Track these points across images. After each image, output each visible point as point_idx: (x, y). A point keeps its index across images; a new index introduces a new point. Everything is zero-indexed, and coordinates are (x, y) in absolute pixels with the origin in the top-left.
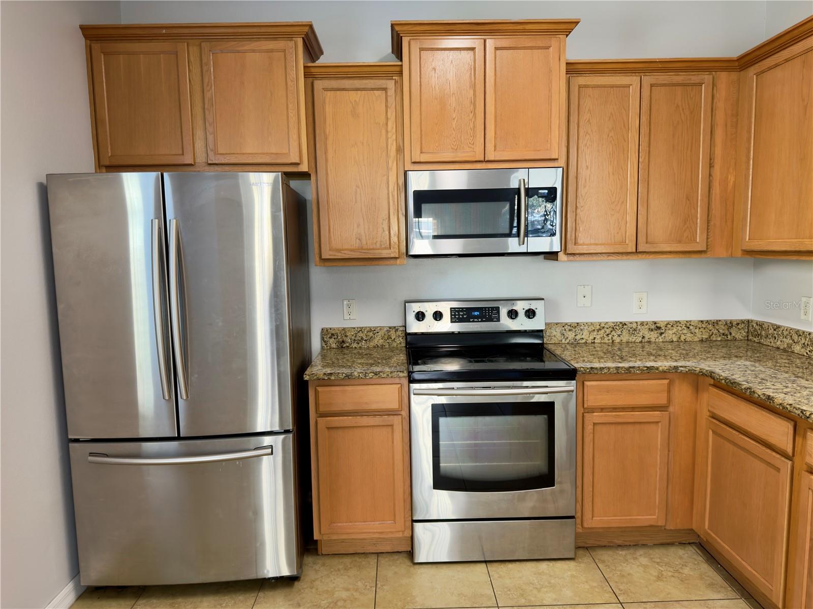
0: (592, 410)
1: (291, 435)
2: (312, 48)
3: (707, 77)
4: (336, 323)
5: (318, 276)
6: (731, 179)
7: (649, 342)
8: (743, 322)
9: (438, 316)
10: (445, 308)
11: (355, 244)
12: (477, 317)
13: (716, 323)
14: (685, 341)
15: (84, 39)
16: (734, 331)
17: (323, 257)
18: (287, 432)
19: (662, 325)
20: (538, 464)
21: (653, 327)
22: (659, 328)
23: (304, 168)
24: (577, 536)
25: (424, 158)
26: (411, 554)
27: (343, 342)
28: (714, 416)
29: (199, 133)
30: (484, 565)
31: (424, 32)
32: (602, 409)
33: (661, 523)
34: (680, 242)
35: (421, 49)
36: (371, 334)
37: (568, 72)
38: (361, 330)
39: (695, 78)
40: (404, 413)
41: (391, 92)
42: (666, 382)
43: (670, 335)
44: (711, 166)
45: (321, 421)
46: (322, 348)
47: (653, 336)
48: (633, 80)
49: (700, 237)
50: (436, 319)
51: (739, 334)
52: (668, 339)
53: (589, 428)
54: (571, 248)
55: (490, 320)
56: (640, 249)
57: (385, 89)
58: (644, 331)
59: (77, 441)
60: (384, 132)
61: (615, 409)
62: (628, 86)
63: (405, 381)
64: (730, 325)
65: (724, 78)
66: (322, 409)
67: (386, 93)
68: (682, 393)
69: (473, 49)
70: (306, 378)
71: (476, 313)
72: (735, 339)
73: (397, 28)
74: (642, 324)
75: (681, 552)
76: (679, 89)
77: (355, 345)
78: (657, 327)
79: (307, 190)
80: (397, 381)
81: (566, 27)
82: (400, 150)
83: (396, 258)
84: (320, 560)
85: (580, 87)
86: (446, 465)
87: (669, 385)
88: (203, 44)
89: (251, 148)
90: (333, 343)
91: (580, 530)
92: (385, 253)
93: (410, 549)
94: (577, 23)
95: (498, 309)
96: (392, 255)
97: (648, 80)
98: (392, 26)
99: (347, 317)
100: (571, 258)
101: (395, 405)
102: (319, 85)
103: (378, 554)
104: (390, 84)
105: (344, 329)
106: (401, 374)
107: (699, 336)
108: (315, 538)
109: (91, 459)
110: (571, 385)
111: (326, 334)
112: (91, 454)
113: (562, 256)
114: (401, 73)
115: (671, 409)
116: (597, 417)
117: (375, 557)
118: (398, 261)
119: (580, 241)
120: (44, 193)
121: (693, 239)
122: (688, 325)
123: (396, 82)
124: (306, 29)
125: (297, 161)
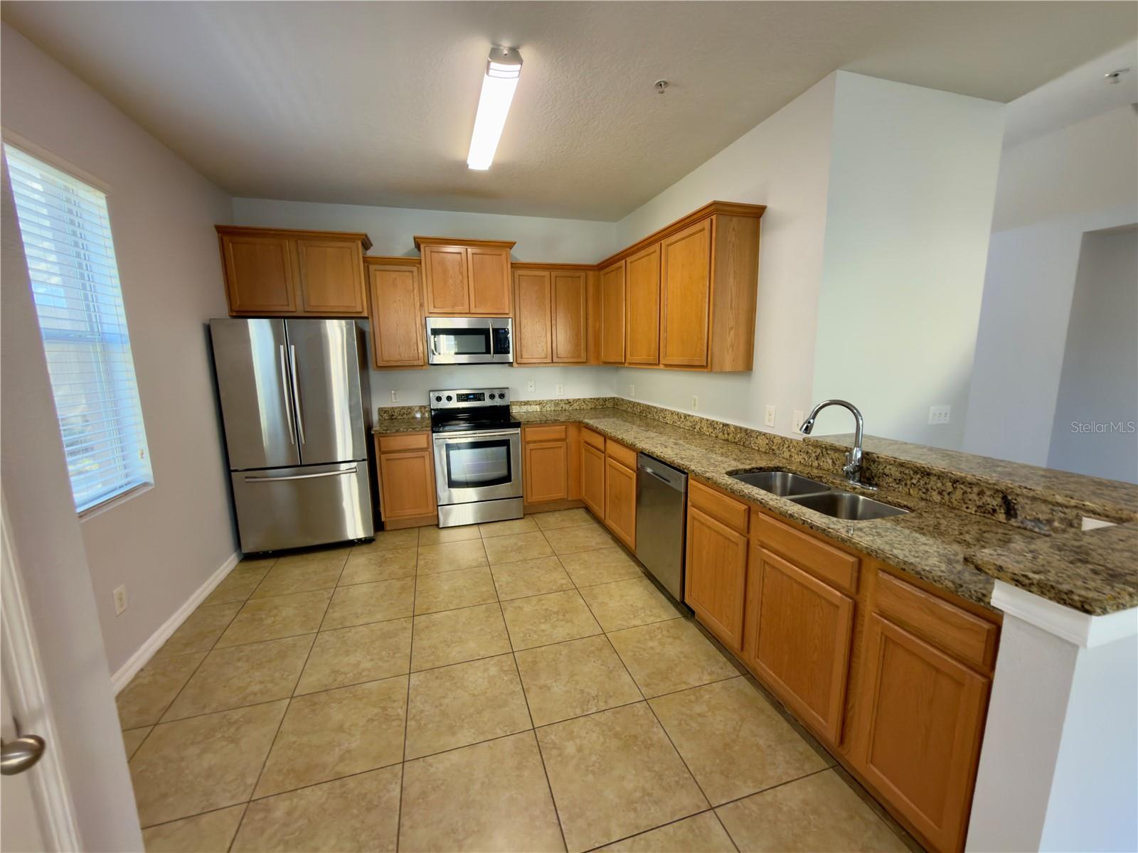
0: (529, 442)
1: (366, 462)
2: (366, 244)
3: (582, 274)
4: (387, 404)
5: (374, 375)
6: (597, 325)
7: (565, 410)
8: (611, 398)
9: (449, 398)
10: (453, 394)
11: (398, 357)
12: (471, 399)
13: (598, 399)
14: (583, 409)
15: (216, 233)
16: (607, 403)
17: (379, 365)
18: (364, 460)
19: (571, 401)
20: (504, 472)
21: (567, 402)
22: (570, 402)
23: (365, 314)
24: (525, 507)
25: (436, 310)
26: (438, 525)
27: (393, 415)
28: (586, 442)
29: (298, 293)
30: (476, 527)
31: (432, 243)
32: (535, 442)
33: (565, 497)
34: (574, 357)
35: (431, 252)
36: (409, 410)
37: (512, 267)
38: (403, 408)
39: (577, 274)
40: (431, 450)
41: (415, 273)
42: (564, 427)
43: (576, 406)
44: (587, 319)
45: (383, 456)
46: (380, 420)
47: (567, 407)
48: (546, 273)
49: (583, 354)
50: (448, 400)
51: (609, 405)
52: (574, 408)
53: (528, 452)
54: (519, 361)
55: (479, 400)
56: (554, 361)
57: (412, 272)
58: (562, 404)
59: (236, 471)
60: (412, 295)
61: (541, 441)
62: (544, 276)
63: (430, 432)
64: (605, 400)
65: (591, 273)
66: (383, 449)
67: (413, 274)
68: (573, 432)
69: (460, 253)
70: (373, 432)
71: (472, 397)
72: (608, 407)
73: (417, 240)
74: (561, 400)
75: (576, 511)
76: (569, 279)
77: (400, 417)
78: (568, 402)
79: (367, 327)
80: (425, 432)
81: (511, 245)
82: (422, 305)
83: (422, 366)
84: (386, 533)
85: (519, 275)
86: (454, 477)
87: (566, 428)
88: (299, 241)
89: (333, 303)
90: (386, 416)
91: (526, 504)
92: (416, 363)
93: (437, 523)
94: (515, 243)
95: (483, 394)
96: (420, 364)
97: (554, 274)
98: (415, 238)
99: (394, 401)
100: (520, 365)
101: (425, 445)
102: (372, 268)
103: (419, 527)
104: (415, 269)
105: (393, 408)
106: (428, 429)
107: (590, 406)
108: (383, 520)
109: (247, 480)
110: (518, 431)
111: (382, 411)
112: (247, 478)
113: (515, 364)
114: (420, 263)
115: (568, 440)
116: (531, 446)
117: (417, 529)
118: (424, 367)
119: (524, 357)
120: (208, 331)
121: (579, 356)
122: (584, 400)
123: (418, 268)
124: (364, 237)
125: (361, 310)
